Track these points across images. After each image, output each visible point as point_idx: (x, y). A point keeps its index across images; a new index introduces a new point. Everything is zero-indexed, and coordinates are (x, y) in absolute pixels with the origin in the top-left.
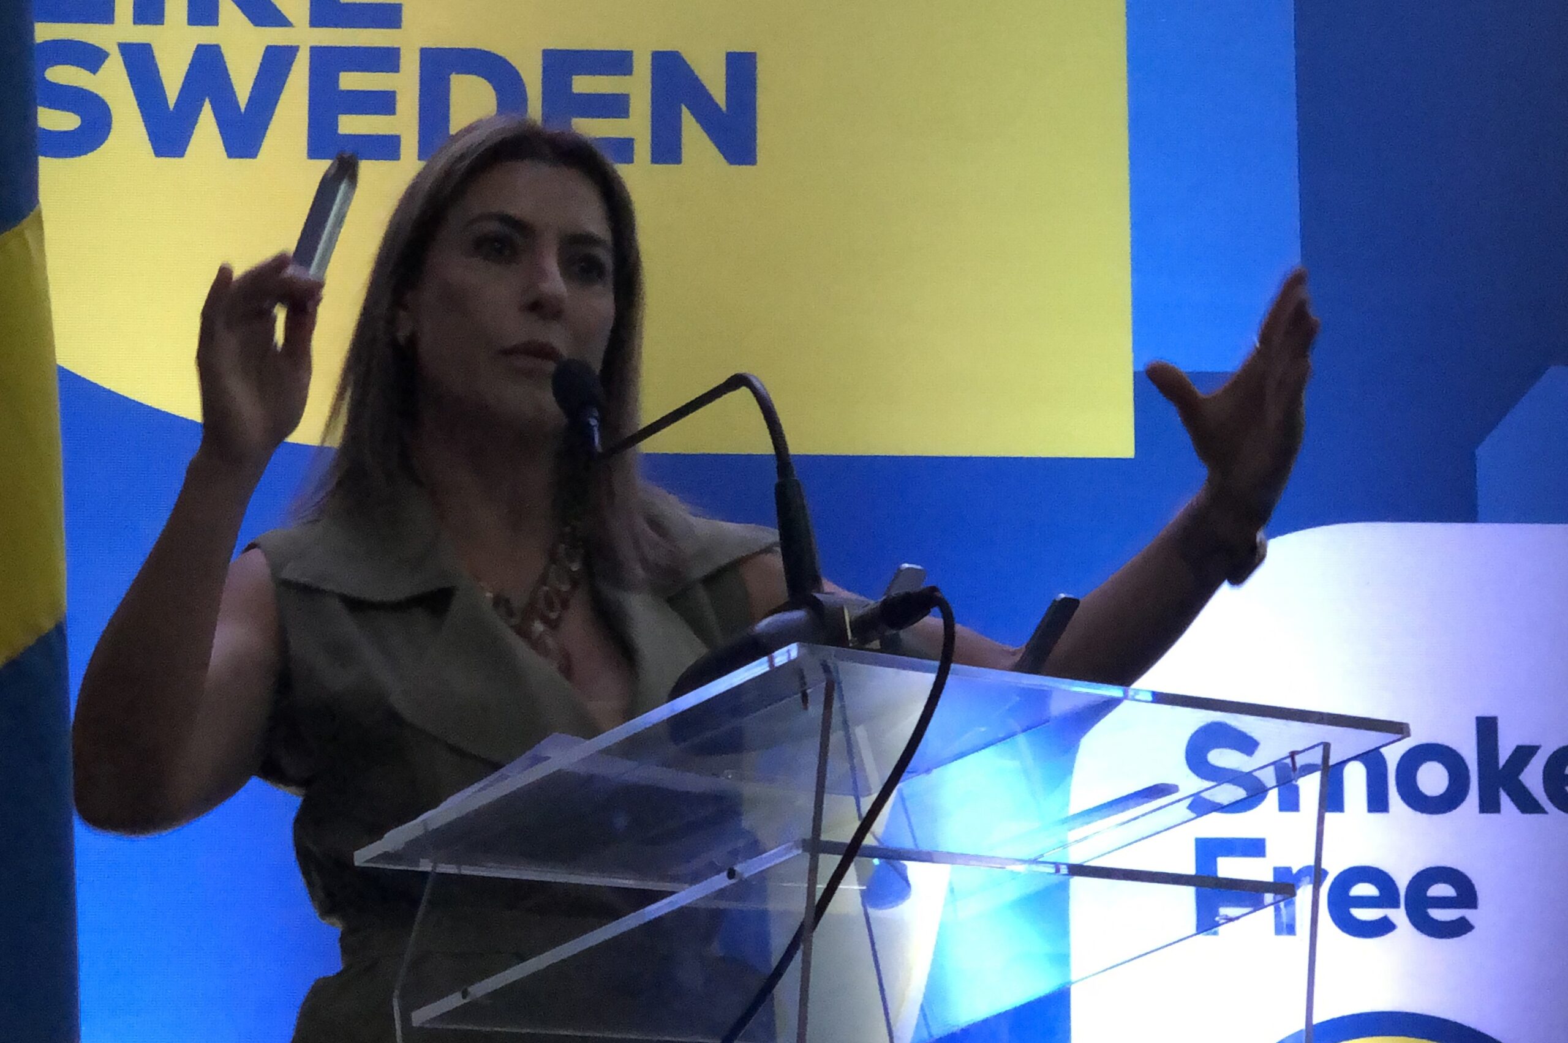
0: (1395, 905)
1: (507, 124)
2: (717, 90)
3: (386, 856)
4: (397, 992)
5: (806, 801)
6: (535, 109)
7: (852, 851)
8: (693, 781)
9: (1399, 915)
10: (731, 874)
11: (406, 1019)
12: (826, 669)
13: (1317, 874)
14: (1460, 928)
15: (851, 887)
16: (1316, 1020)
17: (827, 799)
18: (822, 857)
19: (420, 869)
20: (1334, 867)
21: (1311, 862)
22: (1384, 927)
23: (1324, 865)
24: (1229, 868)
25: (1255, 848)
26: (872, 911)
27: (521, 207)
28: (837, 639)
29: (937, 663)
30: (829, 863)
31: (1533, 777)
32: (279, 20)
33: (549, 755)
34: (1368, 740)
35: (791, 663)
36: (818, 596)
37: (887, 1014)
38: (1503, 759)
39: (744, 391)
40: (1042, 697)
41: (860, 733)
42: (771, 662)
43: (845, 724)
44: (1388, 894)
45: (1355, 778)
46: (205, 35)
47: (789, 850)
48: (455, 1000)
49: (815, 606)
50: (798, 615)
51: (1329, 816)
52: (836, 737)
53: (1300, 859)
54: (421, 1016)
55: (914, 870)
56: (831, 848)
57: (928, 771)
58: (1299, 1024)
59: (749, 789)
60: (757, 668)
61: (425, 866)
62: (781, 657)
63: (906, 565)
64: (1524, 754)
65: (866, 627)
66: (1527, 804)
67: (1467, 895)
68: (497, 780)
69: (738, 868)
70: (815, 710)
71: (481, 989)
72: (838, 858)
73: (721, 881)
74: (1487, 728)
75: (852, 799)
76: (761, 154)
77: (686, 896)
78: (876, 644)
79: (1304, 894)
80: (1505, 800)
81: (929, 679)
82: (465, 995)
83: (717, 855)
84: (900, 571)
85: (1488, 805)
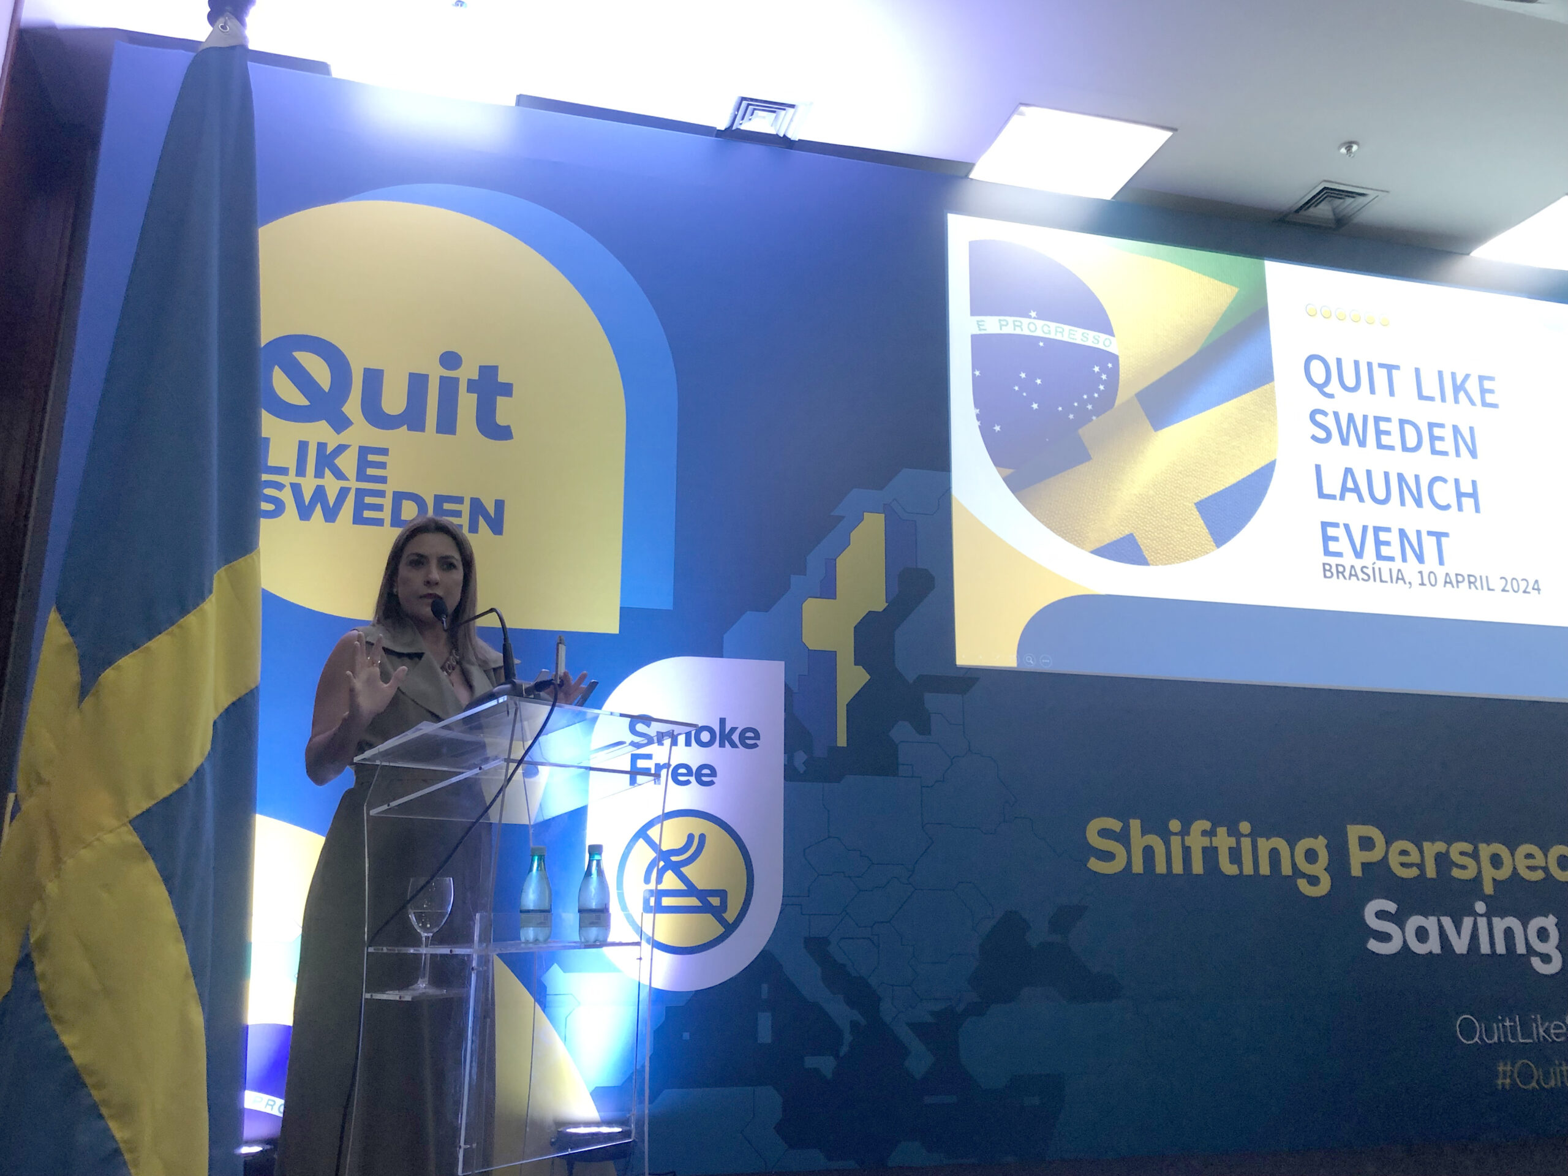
0: (692, 776)
1: (421, 521)
2: (491, 511)
3: (364, 759)
4: (366, 804)
5: (506, 743)
6: (430, 513)
7: (520, 762)
8: (468, 737)
9: (692, 779)
10: (480, 769)
11: (368, 814)
12: (516, 704)
13: (668, 766)
14: (711, 783)
15: (520, 771)
16: (666, 811)
17: (514, 742)
18: (510, 764)
19: (376, 764)
20: (673, 764)
21: (667, 762)
22: (688, 783)
23: (671, 763)
24: (641, 764)
25: (649, 757)
26: (526, 780)
27: (424, 550)
28: (520, 695)
29: (552, 703)
30: (513, 766)
31: (735, 737)
32: (346, 479)
33: (422, 728)
34: (688, 729)
35: (504, 702)
36: (514, 680)
37: (529, 812)
38: (727, 731)
39: (494, 613)
40: (585, 713)
41: (526, 723)
42: (498, 701)
43: (521, 721)
44: (690, 772)
45: (682, 739)
46: (320, 482)
47: (500, 761)
48: (385, 807)
49: (513, 684)
50: (508, 686)
51: (673, 747)
52: (518, 725)
53: (663, 761)
54: (373, 812)
55: (540, 767)
56: (513, 761)
57: (547, 734)
58: (660, 813)
59: (488, 740)
60: (493, 703)
61: (378, 763)
62: (501, 700)
63: (544, 670)
64: (733, 730)
65: (529, 691)
66: (733, 745)
67: (714, 773)
68: (404, 736)
69: (482, 767)
70: (512, 715)
71: (394, 804)
72: (516, 764)
73: (477, 771)
74: (722, 721)
75: (522, 742)
76: (504, 533)
77: (468, 774)
78: (532, 696)
79: (664, 772)
80: (727, 743)
81: (549, 708)
82: (389, 805)
83: (477, 761)
84: (542, 672)
85: (722, 745)
